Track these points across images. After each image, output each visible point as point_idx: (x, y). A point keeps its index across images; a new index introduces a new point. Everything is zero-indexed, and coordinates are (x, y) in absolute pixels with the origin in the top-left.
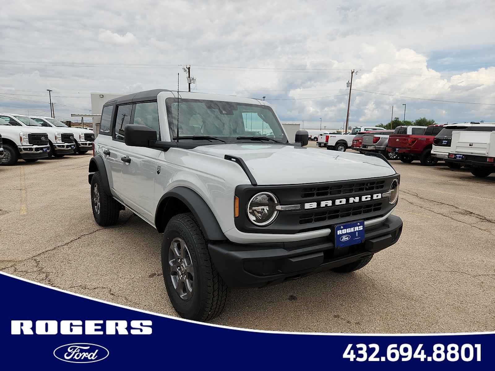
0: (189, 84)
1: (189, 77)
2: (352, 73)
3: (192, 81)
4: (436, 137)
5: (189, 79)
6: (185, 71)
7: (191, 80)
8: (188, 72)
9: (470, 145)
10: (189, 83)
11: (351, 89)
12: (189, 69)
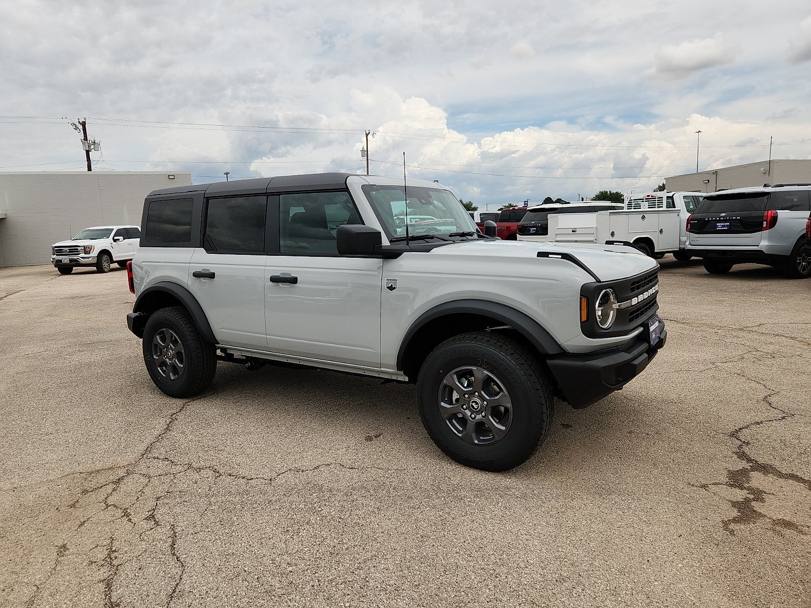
0: (88, 152)
1: (86, 138)
2: (367, 135)
3: (93, 146)
4: (520, 223)
5: (86, 144)
6: (76, 128)
7: (89, 147)
8: (81, 130)
9: (573, 231)
10: (86, 151)
11: (367, 160)
12: (84, 124)
